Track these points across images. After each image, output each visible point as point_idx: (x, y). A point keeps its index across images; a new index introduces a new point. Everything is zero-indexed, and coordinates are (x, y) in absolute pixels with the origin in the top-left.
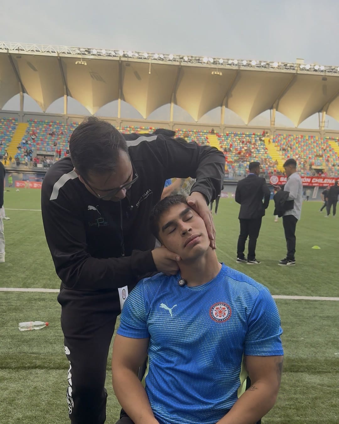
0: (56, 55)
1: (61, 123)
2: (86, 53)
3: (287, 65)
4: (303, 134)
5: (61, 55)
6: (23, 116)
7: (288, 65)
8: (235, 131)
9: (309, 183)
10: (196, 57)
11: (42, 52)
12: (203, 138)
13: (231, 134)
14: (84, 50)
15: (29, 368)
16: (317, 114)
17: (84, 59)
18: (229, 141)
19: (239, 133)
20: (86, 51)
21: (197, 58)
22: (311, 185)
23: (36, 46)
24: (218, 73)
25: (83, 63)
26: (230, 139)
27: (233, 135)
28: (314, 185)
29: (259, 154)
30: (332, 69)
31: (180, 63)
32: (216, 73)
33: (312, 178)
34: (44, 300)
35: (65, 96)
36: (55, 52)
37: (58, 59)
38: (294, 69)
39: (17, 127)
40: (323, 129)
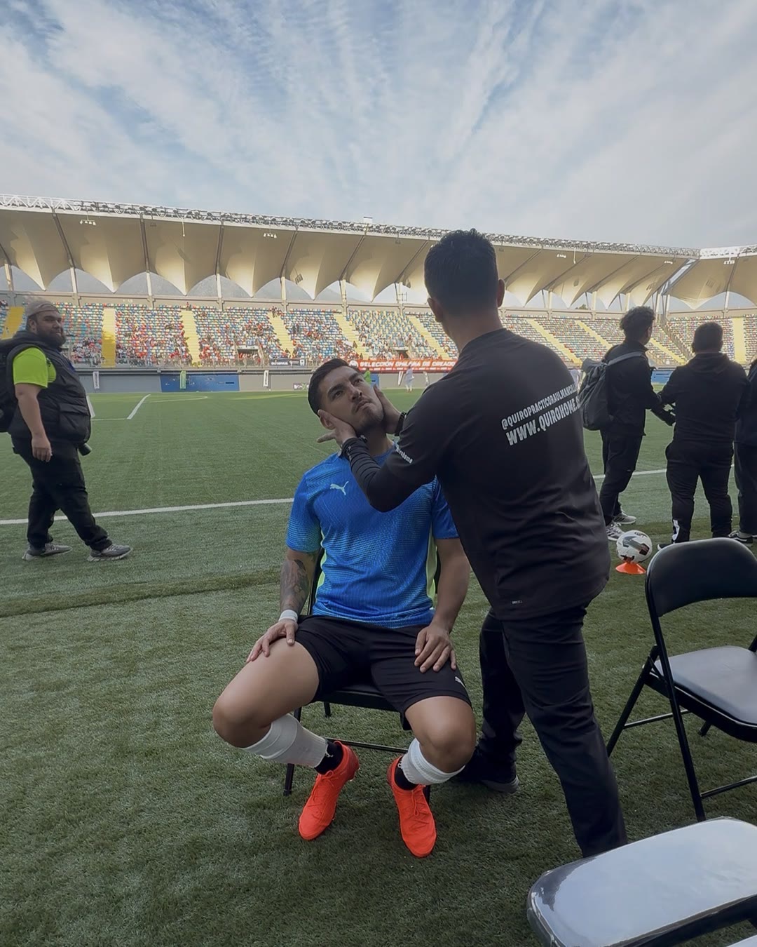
0: (49, 211)
1: (72, 305)
2: (94, 209)
3: (353, 225)
4: (380, 309)
5: (57, 211)
6: (15, 298)
7: (355, 225)
8: (300, 308)
9: (393, 367)
10: (241, 215)
11: (29, 207)
12: (262, 317)
13: (297, 311)
14: (89, 204)
15: (137, 599)
16: (393, 284)
17: (92, 218)
18: (294, 320)
19: (306, 310)
20: (92, 205)
21: (244, 216)
22: (394, 369)
23: (19, 198)
24: (272, 236)
25: (90, 223)
26: (295, 317)
27: (298, 313)
28: (398, 369)
29: (332, 334)
30: (406, 230)
31: (222, 223)
32: (269, 235)
33: (395, 361)
34: (123, 524)
35: (72, 269)
36: (48, 207)
37: (54, 218)
38: (362, 230)
39: (8, 312)
40: (401, 302)
